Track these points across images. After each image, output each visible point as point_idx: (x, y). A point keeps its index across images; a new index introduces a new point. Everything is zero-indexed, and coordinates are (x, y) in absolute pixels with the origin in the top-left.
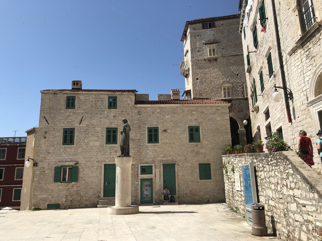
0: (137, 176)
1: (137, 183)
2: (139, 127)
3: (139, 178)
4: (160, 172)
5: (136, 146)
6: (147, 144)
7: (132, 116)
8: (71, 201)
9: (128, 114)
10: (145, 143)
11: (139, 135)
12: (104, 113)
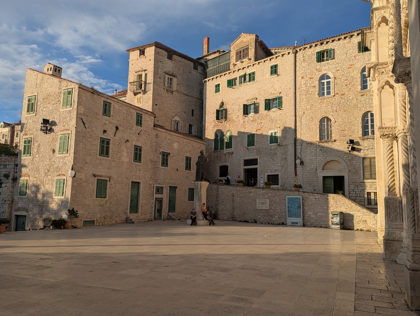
0: (153, 195)
1: (152, 201)
2: (156, 149)
3: (155, 197)
4: (167, 192)
5: (153, 167)
6: (161, 167)
7: (152, 138)
8: (104, 217)
9: (149, 135)
10: (159, 166)
11: (156, 157)
12: (133, 129)
